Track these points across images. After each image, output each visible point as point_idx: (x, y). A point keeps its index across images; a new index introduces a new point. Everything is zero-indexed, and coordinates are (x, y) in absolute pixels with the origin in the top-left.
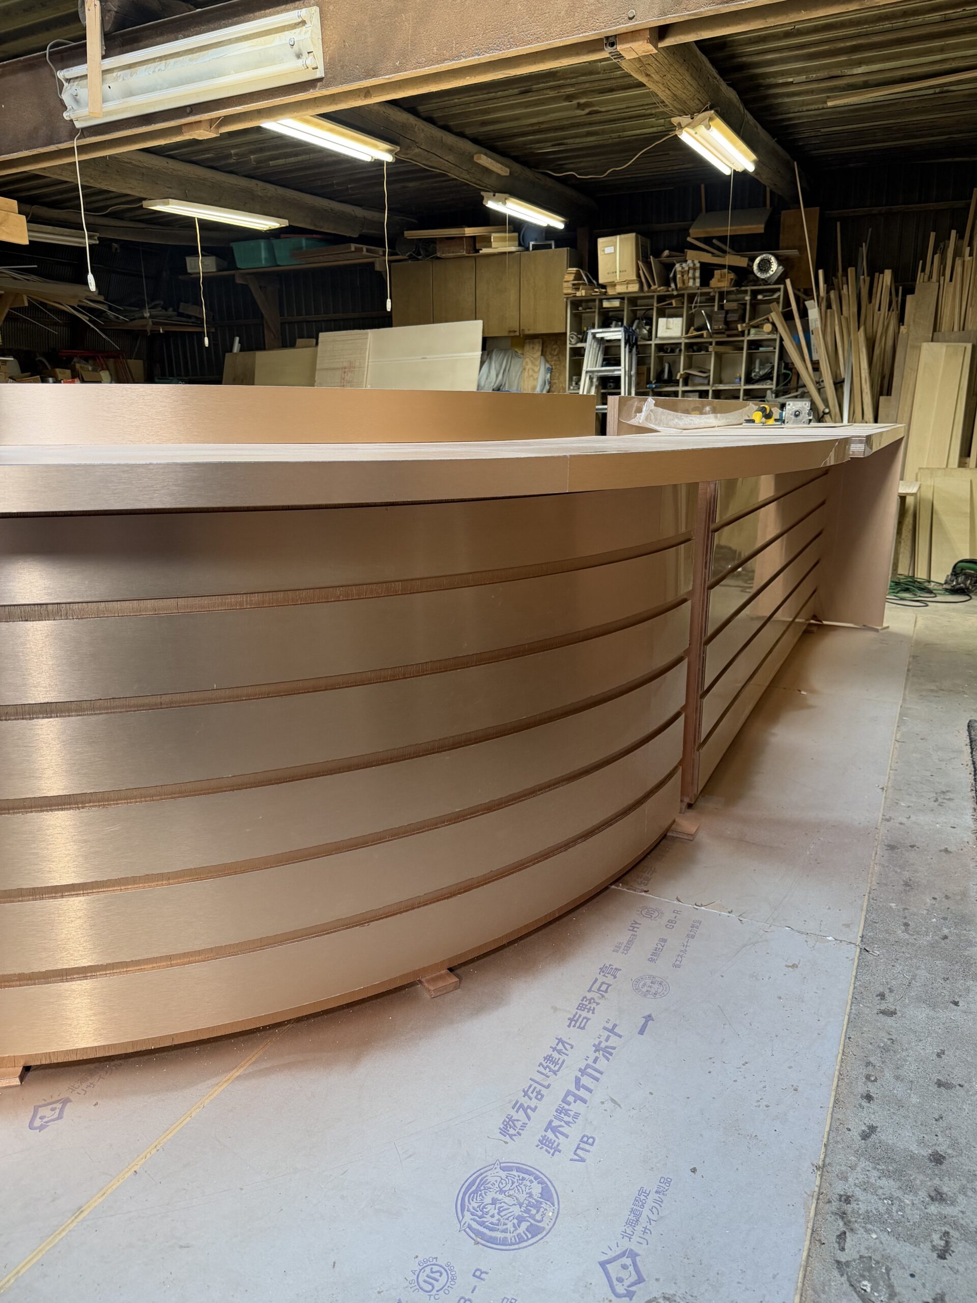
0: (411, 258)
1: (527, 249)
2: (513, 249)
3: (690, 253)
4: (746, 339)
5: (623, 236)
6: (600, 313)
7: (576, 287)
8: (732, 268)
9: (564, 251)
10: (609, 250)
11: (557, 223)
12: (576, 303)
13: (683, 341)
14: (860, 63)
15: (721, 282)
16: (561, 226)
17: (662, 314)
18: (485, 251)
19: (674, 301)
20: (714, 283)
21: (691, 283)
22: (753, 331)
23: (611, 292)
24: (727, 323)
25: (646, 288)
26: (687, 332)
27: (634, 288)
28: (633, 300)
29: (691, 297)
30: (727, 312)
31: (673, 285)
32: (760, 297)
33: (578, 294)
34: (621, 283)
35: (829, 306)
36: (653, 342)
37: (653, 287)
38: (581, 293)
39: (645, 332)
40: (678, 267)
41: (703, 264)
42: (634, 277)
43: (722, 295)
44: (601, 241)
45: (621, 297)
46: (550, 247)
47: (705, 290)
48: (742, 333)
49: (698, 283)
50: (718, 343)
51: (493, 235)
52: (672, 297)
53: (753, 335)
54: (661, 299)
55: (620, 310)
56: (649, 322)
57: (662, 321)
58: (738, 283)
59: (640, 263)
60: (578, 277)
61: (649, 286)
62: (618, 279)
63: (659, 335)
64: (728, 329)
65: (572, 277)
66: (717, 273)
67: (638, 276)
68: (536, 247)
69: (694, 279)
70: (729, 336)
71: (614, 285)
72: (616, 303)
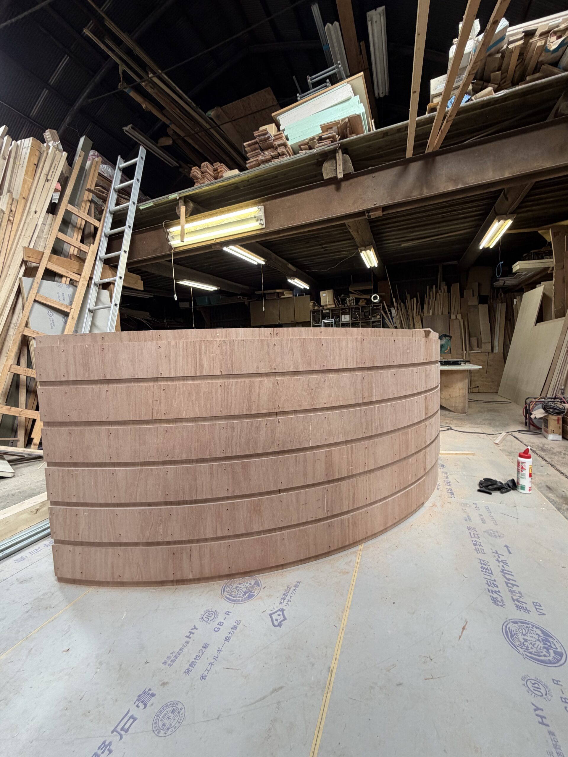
0: (257, 300)
1: (296, 296)
2: (292, 296)
3: (351, 295)
4: (371, 321)
5: (329, 291)
6: (322, 315)
7: (314, 307)
8: (365, 299)
9: (309, 296)
10: (324, 295)
11: (307, 287)
12: (314, 312)
13: (350, 322)
14: (413, 232)
15: (362, 303)
16: (308, 288)
17: (342, 314)
18: (282, 297)
19: (347, 310)
20: (360, 303)
21: (353, 304)
22: (373, 318)
23: (325, 308)
24: (365, 316)
25: (337, 306)
26: (351, 319)
27: (333, 306)
28: (332, 310)
29: (352, 309)
30: (365, 312)
31: (346, 305)
32: (375, 307)
33: (315, 308)
34: (329, 305)
35: (398, 309)
36: (340, 323)
37: (340, 306)
38: (316, 308)
39: (338, 320)
40: (348, 299)
41: (356, 298)
42: (333, 303)
43: (362, 307)
44: (321, 292)
45: (328, 309)
46: (304, 295)
47: (357, 306)
48: (370, 319)
49: (355, 304)
50: (362, 322)
51: (285, 292)
52: (346, 308)
53: (373, 319)
54: (342, 310)
55: (328, 313)
56: (339, 317)
57: (343, 316)
58: (367, 304)
59: (335, 299)
60: (314, 303)
61: (338, 306)
62: (328, 304)
63: (342, 320)
64: (365, 318)
65: (312, 304)
66: (361, 300)
67: (334, 302)
68: (299, 295)
69: (353, 302)
70: (366, 320)
71: (326, 305)
72: (328, 311)
